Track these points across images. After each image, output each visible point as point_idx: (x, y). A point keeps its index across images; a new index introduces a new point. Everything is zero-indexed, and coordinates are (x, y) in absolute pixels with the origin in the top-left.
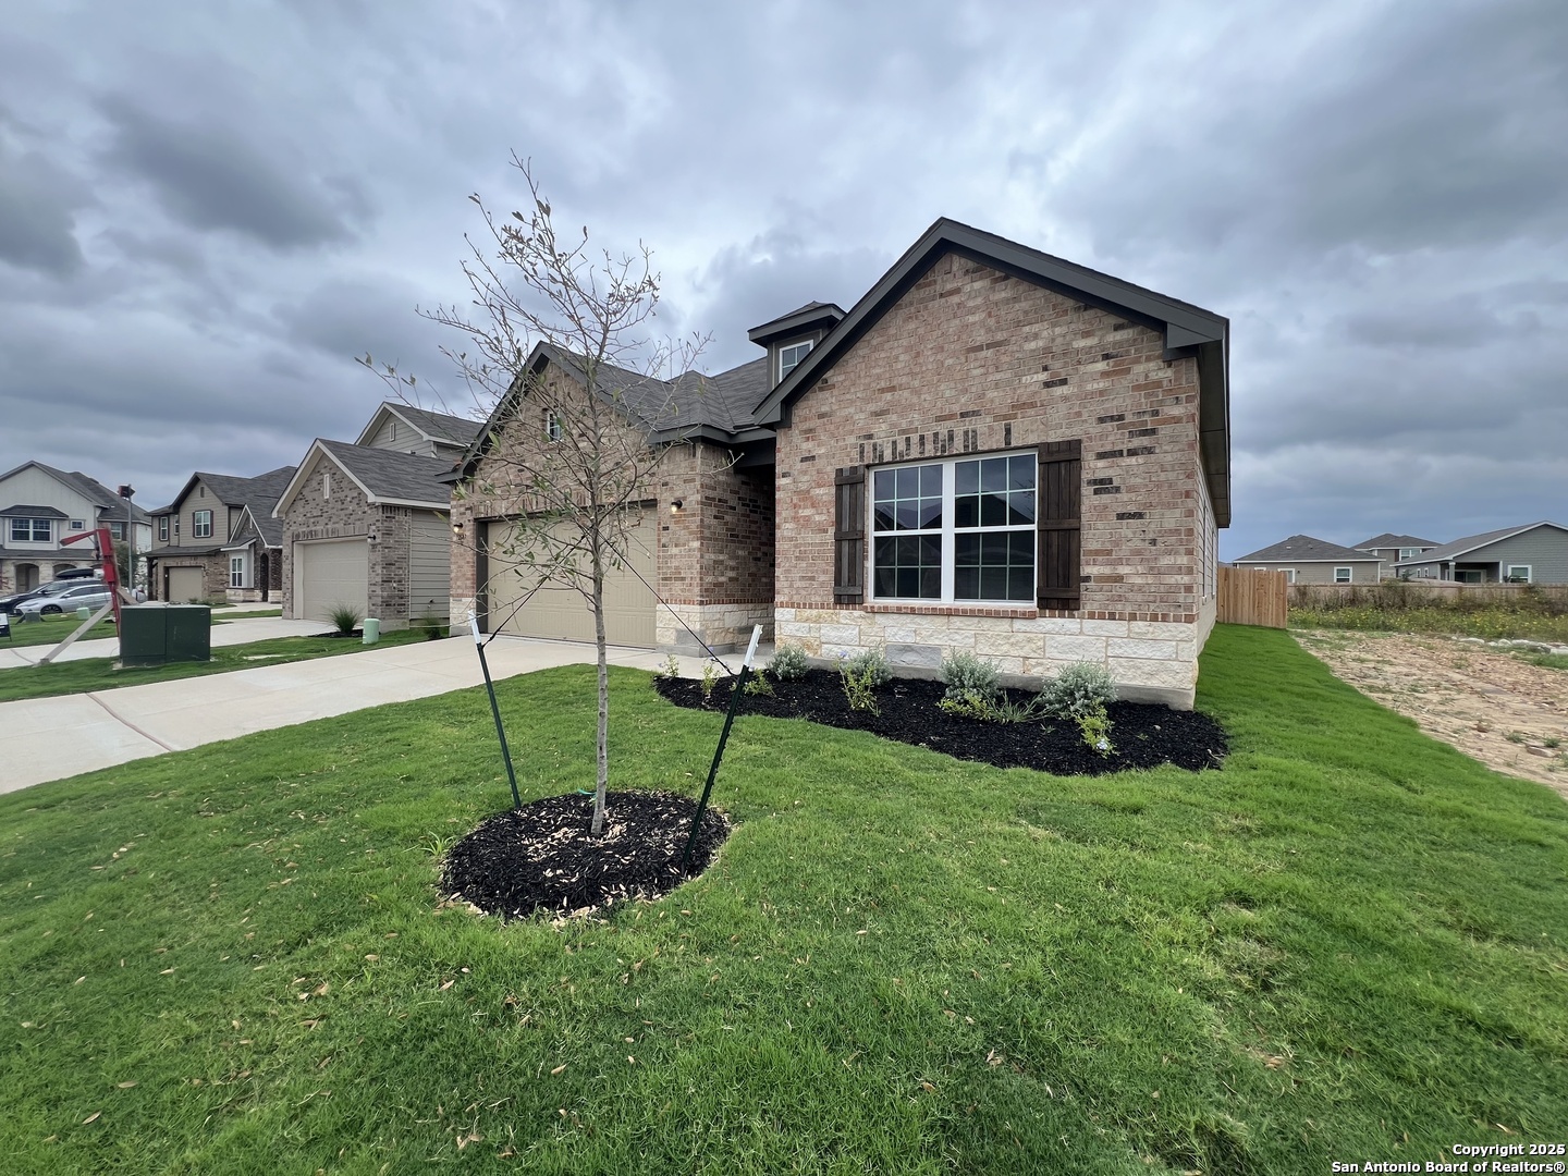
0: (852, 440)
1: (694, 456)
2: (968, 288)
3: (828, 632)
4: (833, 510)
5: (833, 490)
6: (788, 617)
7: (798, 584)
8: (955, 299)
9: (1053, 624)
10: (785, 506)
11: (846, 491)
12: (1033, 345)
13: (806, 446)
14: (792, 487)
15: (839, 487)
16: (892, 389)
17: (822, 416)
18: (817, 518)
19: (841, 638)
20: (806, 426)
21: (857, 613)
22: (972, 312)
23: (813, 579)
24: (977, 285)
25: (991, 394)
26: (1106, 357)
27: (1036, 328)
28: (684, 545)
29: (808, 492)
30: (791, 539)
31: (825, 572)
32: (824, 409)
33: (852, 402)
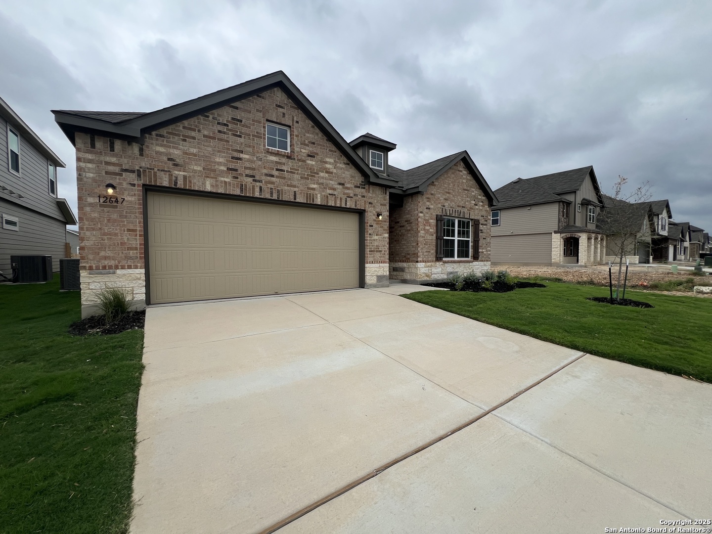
0: (440, 206)
1: (386, 194)
2: (463, 172)
3: (434, 270)
4: (435, 228)
5: (435, 221)
6: (422, 266)
7: (425, 254)
8: (461, 173)
9: (476, 263)
10: (422, 224)
11: (439, 221)
12: (473, 194)
13: (428, 203)
14: (423, 217)
15: (437, 220)
16: (449, 193)
17: (432, 194)
18: (431, 230)
19: (437, 272)
20: (428, 196)
21: (441, 263)
22: (464, 179)
23: (429, 252)
24: (465, 172)
25: (467, 203)
26: (482, 202)
27: (474, 190)
28: (381, 235)
29: (428, 221)
30: (423, 237)
31: (433, 250)
32: (433, 192)
33: (440, 193)
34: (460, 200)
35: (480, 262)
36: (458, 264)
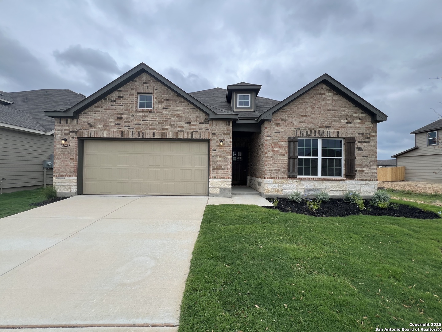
0: (293, 129)
1: (229, 125)
2: (327, 94)
3: (285, 186)
4: (287, 149)
5: (287, 143)
6: (270, 182)
7: (274, 171)
8: (324, 96)
9: (349, 182)
10: (269, 146)
11: (292, 144)
12: (343, 113)
13: (276, 128)
14: (271, 140)
15: (289, 142)
16: (306, 116)
17: (282, 120)
18: (281, 151)
19: (290, 188)
20: (277, 122)
21: (295, 180)
22: (328, 100)
23: (279, 170)
24: (330, 94)
25: (333, 123)
26: (360, 119)
27: (344, 109)
28: (223, 157)
29: (278, 143)
30: (271, 157)
31: (284, 168)
32: (283, 118)
33: (293, 118)
34: (322, 121)
35: (357, 182)
36: (322, 181)
